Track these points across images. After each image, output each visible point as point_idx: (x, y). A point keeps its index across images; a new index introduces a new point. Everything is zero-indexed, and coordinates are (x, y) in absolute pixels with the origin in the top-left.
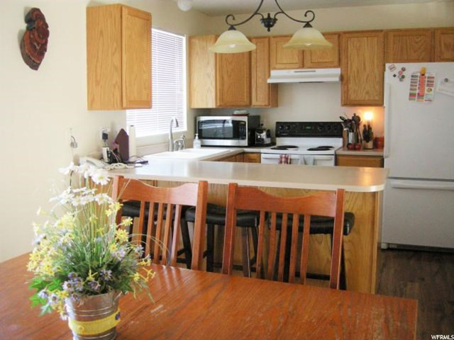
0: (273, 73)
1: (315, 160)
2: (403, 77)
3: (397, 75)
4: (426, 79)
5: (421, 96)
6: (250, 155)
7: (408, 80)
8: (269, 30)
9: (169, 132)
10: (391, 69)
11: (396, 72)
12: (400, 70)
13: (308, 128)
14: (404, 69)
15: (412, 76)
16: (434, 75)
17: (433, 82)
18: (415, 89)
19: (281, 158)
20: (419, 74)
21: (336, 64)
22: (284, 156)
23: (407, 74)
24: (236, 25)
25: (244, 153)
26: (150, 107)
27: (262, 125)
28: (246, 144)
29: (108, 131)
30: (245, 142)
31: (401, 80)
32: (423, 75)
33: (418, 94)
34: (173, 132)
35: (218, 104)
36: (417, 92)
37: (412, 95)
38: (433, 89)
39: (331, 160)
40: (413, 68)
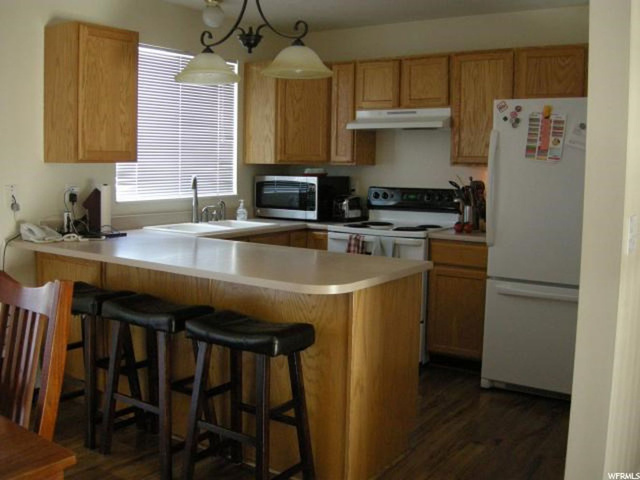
0: (360, 114)
1: (395, 245)
2: (518, 121)
3: (509, 116)
4: (552, 125)
5: (543, 151)
6: (316, 233)
7: (524, 126)
8: (250, 52)
9: (192, 196)
10: (500, 108)
11: (507, 113)
12: (514, 110)
13: (412, 197)
14: (519, 109)
15: (531, 120)
16: (564, 118)
17: (562, 129)
18: (535, 141)
19: (351, 239)
20: (540, 117)
21: (444, 100)
22: (354, 236)
23: (523, 116)
24: (213, 45)
25: (308, 230)
26: (135, 160)
27: (353, 190)
28: (315, 218)
29: (76, 190)
30: (313, 215)
31: (514, 126)
32: (547, 118)
33: (539, 148)
34: (199, 196)
35: (279, 158)
36: (538, 144)
37: (530, 150)
38: (561, 139)
39: (420, 245)
40: (533, 107)
